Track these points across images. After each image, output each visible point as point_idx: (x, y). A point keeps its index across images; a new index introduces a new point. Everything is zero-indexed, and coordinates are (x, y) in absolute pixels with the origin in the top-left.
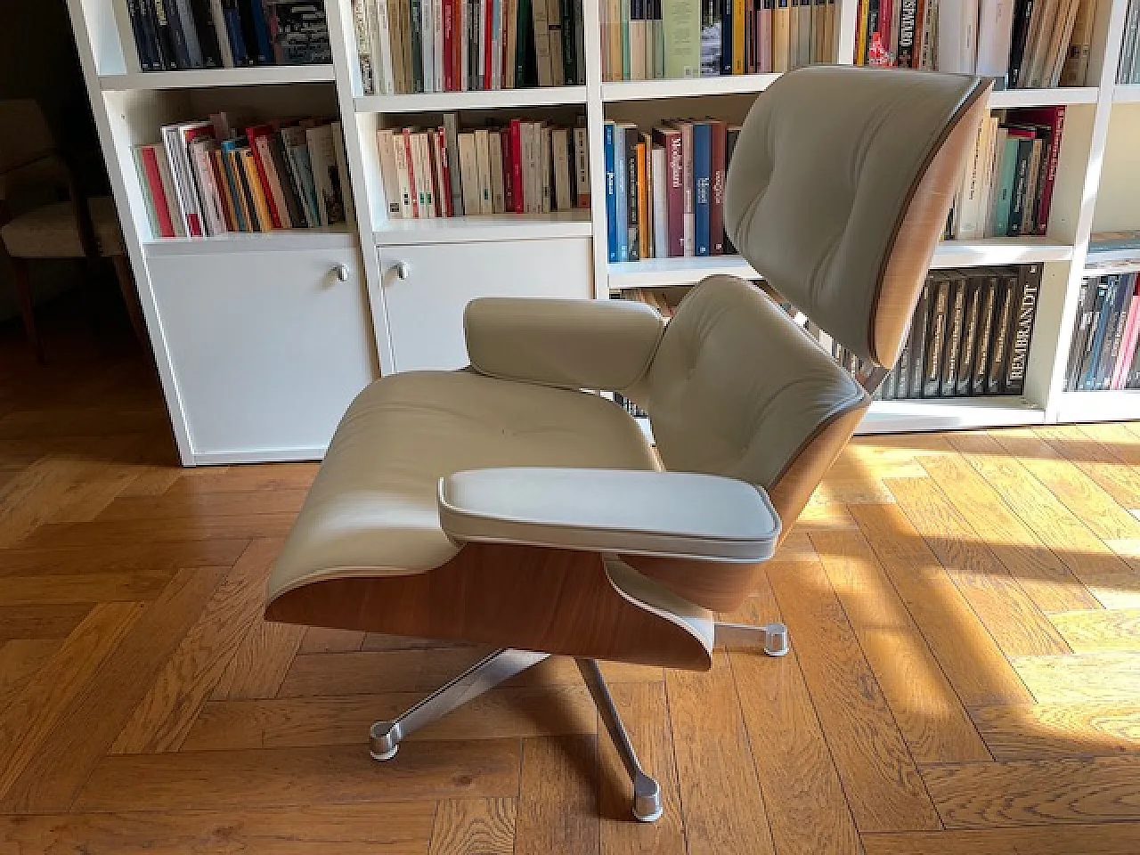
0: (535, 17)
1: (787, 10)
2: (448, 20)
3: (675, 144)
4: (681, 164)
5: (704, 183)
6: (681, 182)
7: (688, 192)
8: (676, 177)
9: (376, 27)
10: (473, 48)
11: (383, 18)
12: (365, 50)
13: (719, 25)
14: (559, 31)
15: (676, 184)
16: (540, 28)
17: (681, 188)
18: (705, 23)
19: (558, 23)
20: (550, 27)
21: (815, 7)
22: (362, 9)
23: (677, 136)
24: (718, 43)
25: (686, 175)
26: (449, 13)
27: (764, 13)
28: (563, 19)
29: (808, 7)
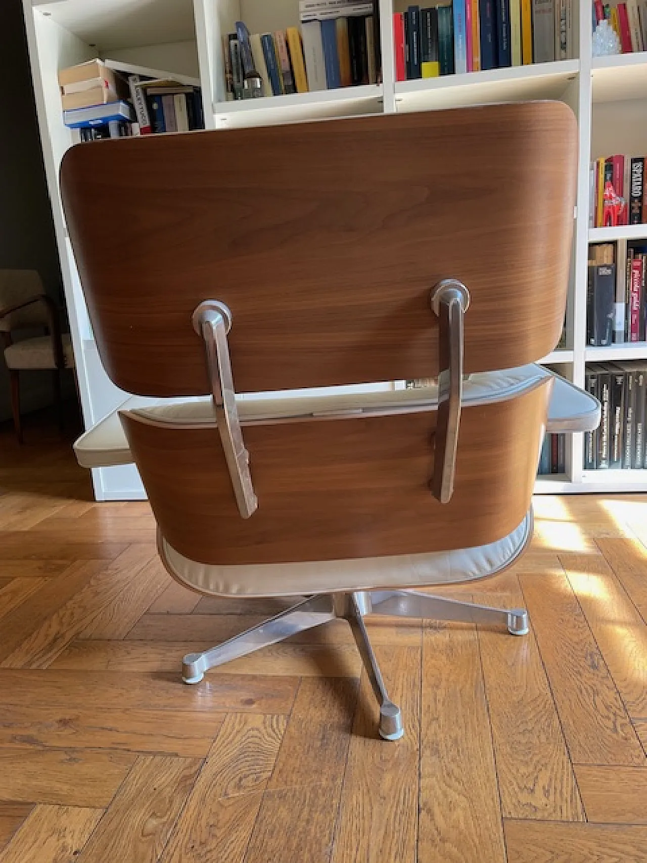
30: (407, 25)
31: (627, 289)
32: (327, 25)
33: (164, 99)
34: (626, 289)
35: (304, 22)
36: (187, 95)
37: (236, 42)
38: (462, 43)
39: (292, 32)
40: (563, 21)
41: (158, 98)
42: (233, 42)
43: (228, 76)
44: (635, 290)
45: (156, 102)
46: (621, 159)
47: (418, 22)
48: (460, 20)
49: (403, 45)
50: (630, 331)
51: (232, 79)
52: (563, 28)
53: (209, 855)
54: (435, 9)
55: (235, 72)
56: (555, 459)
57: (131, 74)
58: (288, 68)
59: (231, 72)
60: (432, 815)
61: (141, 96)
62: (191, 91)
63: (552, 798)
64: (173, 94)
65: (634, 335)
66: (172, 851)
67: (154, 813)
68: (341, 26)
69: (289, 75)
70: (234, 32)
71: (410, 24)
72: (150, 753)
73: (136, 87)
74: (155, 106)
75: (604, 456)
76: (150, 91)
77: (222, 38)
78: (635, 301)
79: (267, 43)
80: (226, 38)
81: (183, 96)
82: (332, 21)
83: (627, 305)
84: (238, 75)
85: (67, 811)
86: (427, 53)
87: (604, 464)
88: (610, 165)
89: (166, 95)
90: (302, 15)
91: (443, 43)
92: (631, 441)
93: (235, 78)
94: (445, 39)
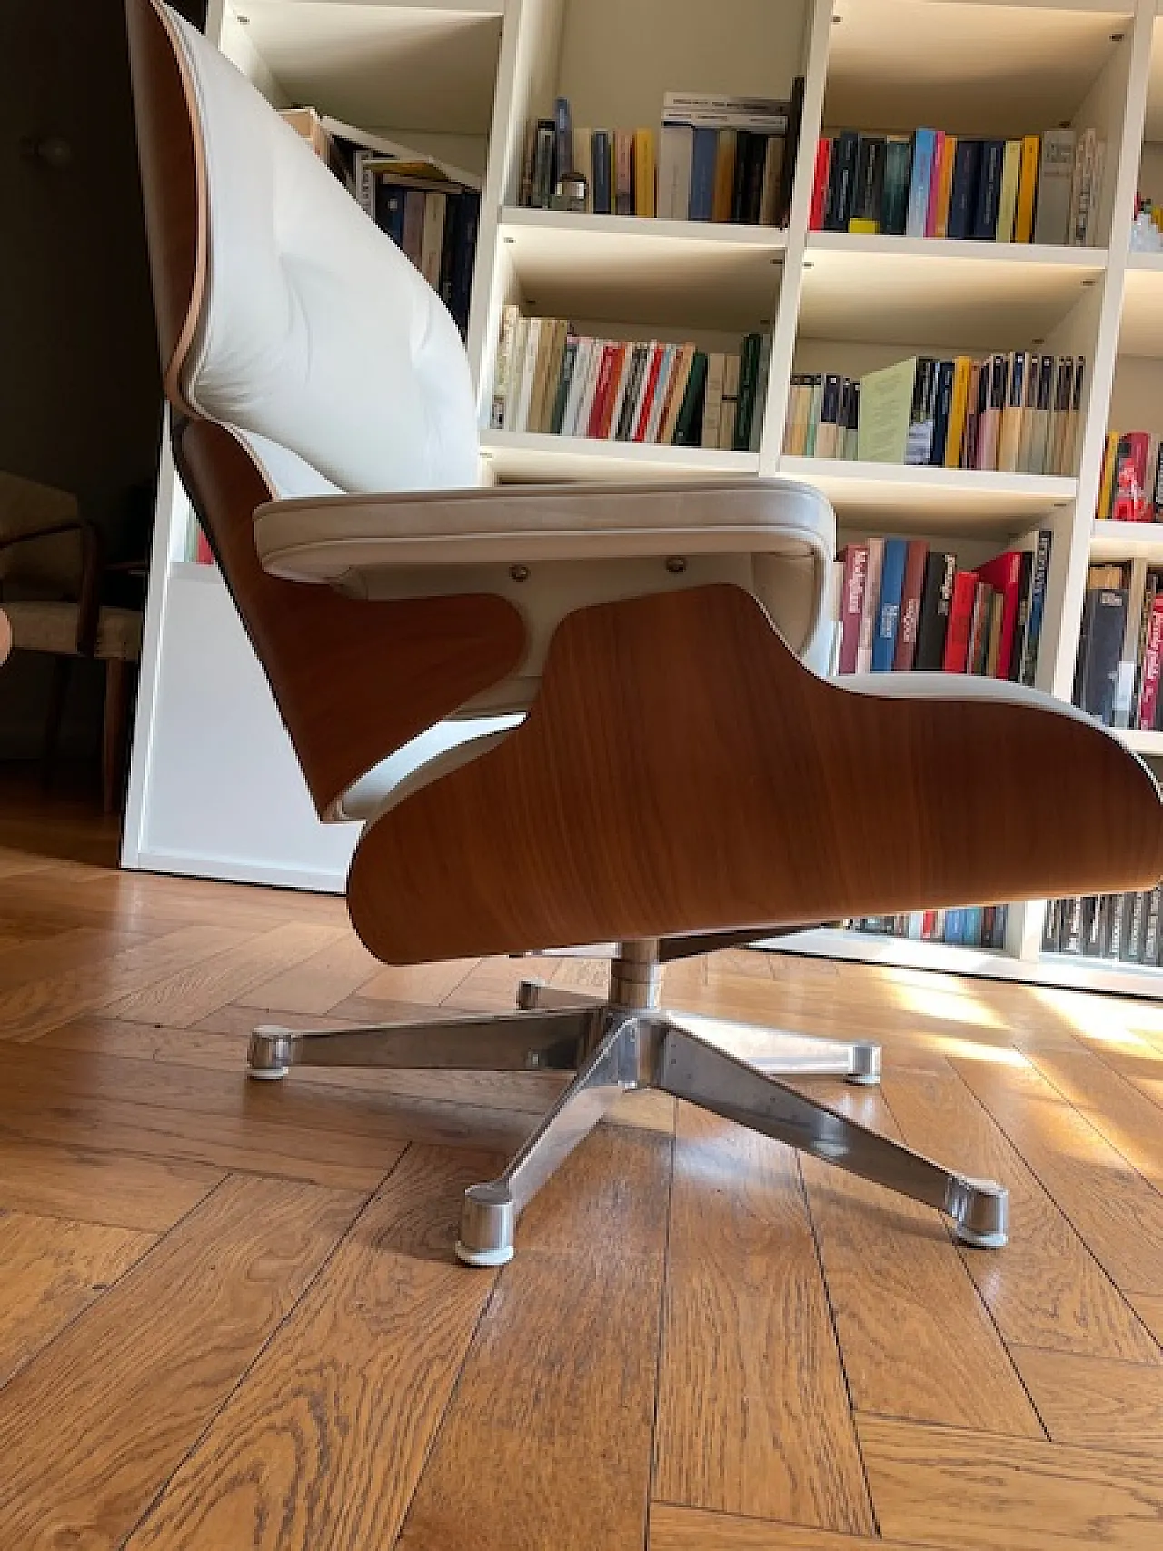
0: (709, 384)
1: (1019, 411)
2: (606, 373)
3: (859, 558)
4: (863, 584)
5: (891, 612)
6: (860, 606)
7: (867, 622)
8: (854, 598)
9: (520, 370)
10: (628, 405)
11: (530, 360)
12: (502, 390)
13: (931, 423)
14: (734, 404)
15: (853, 609)
16: (712, 396)
17: (859, 616)
18: (914, 418)
19: (735, 394)
20: (724, 398)
21: (1054, 414)
22: (509, 347)
23: (861, 550)
24: (928, 444)
25: (868, 598)
26: (608, 365)
27: (990, 414)
28: (742, 388)
29: (1045, 412)
30: (835, 159)
31: (1142, 640)
32: (704, 138)
33: (410, 195)
34: (1140, 641)
35: (667, 124)
36: (449, 196)
37: (550, 133)
38: (923, 197)
39: (642, 135)
40: (1084, 197)
41: (399, 191)
42: (543, 133)
43: (527, 181)
44: (1155, 646)
45: (394, 198)
46: (1145, 439)
47: (853, 157)
48: (923, 164)
49: (825, 187)
50: (1139, 713)
51: (530, 188)
52: (1083, 206)
53: (397, 1322)
54: (883, 142)
55: (537, 178)
56: (989, 922)
57: (361, 148)
58: (627, 189)
59: (532, 177)
60: (860, 1322)
61: (371, 184)
62: (459, 191)
63: (1093, 1328)
64: (426, 191)
65: (1145, 722)
66: (315, 1306)
67: (270, 1252)
68: (727, 142)
69: (627, 200)
70: (548, 117)
71: (841, 156)
72: (254, 1173)
73: (366, 168)
74: (393, 204)
75: (1074, 930)
76: (388, 179)
77: (528, 123)
78: (1153, 663)
79: (600, 144)
80: (534, 124)
81: (443, 198)
82: (713, 133)
83: (1139, 669)
84: (542, 184)
85: (76, 1228)
86: (860, 205)
87: (1072, 945)
88: (1126, 447)
89: (412, 189)
90: (666, 112)
91: (889, 196)
92: (1124, 910)
93: (536, 188)
94: (893, 192)
